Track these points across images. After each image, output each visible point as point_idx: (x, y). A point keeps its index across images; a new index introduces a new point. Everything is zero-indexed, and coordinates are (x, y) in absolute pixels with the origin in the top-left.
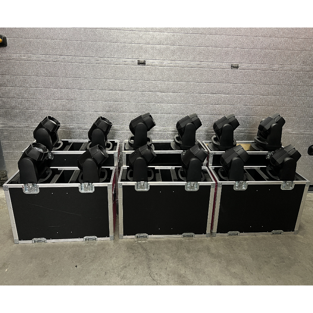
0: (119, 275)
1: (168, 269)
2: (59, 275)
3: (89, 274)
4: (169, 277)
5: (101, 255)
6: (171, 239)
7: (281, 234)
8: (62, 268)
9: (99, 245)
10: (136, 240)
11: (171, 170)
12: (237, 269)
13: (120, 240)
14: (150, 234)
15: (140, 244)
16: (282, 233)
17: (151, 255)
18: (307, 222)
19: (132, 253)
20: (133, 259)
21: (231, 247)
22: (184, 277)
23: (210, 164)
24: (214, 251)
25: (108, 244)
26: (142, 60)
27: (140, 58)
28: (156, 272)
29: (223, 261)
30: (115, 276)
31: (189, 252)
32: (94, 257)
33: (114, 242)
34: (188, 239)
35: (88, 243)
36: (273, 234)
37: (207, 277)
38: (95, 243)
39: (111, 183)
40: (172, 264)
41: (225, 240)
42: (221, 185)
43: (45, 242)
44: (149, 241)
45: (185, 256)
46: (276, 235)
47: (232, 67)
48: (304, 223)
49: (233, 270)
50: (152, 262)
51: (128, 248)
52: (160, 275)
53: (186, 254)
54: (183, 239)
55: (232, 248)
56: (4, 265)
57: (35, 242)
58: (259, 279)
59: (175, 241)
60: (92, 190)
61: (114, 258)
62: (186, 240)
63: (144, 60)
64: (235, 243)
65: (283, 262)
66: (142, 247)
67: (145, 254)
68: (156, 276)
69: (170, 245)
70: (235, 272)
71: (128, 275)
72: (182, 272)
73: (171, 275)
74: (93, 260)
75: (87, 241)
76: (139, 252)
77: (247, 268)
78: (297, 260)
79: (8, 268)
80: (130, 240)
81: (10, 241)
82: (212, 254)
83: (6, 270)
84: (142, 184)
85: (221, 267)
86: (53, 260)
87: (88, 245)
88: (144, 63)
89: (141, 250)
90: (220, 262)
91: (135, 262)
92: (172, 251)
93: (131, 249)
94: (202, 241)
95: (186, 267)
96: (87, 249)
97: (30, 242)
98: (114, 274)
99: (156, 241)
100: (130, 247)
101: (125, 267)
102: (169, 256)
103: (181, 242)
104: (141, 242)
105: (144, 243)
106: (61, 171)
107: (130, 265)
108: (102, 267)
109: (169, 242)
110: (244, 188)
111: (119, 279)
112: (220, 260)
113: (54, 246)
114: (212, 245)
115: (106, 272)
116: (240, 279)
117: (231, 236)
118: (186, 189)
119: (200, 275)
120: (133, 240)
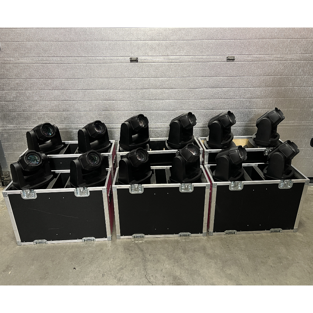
0: (115, 277)
1: (164, 271)
2: (59, 277)
3: (87, 276)
4: (165, 278)
5: (99, 256)
6: (168, 239)
7: (279, 232)
8: (61, 270)
9: (97, 246)
10: (133, 240)
11: (166, 170)
12: (232, 271)
13: (118, 240)
14: (146, 234)
15: (137, 244)
16: (281, 231)
17: (148, 256)
18: (308, 219)
19: (129, 254)
20: (130, 260)
21: (227, 246)
22: (179, 279)
23: (206, 162)
24: (210, 251)
25: (106, 245)
26: (134, 57)
27: (132, 55)
28: (152, 274)
29: (219, 262)
30: (111, 278)
31: (185, 252)
32: (92, 259)
33: (112, 243)
34: (185, 239)
35: (86, 244)
36: (272, 232)
37: (203, 279)
38: (93, 244)
39: (105, 187)
40: (167, 266)
41: (221, 239)
42: (216, 185)
43: (45, 243)
44: (146, 241)
45: (181, 257)
46: (275, 233)
47: (227, 59)
48: (304, 219)
49: (229, 272)
50: (149, 263)
51: (124, 249)
52: (156, 277)
53: (182, 255)
54: (179, 239)
55: (229, 247)
56: (8, 268)
57: (36, 243)
58: (255, 281)
59: (171, 240)
60: (87, 194)
61: (112, 260)
62: (183, 239)
63: (137, 57)
64: (232, 242)
65: (281, 262)
66: (139, 248)
67: (141, 255)
68: (152, 278)
69: (166, 245)
70: (230, 274)
71: (125, 278)
72: (178, 274)
73: (167, 277)
74: (91, 261)
75: (86, 241)
76: (136, 253)
77: (243, 269)
78: (295, 260)
79: (12, 270)
80: (128, 240)
81: (13, 242)
82: (209, 255)
83: (10, 272)
84: (136, 187)
85: (216, 268)
86: (53, 261)
87: (87, 246)
88: (136, 61)
89: (137, 251)
90: (216, 263)
91: (132, 263)
92: (168, 252)
93: (128, 249)
94: (198, 241)
95: (181, 268)
96: (86, 250)
97: (32, 243)
98: (111, 276)
99: (153, 241)
100: (127, 248)
101: (122, 269)
102: (165, 256)
103: (177, 242)
104: (138, 242)
105: (141, 243)
106: (59, 174)
107: (127, 266)
108: (100, 269)
109: (166, 242)
110: (240, 188)
111: (116, 281)
112: (216, 261)
113: (54, 248)
114: (208, 245)
115: (103, 274)
116: (235, 280)
117: (227, 235)
118: (180, 191)
119: (195, 276)
120: (130, 240)
